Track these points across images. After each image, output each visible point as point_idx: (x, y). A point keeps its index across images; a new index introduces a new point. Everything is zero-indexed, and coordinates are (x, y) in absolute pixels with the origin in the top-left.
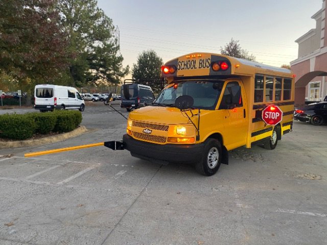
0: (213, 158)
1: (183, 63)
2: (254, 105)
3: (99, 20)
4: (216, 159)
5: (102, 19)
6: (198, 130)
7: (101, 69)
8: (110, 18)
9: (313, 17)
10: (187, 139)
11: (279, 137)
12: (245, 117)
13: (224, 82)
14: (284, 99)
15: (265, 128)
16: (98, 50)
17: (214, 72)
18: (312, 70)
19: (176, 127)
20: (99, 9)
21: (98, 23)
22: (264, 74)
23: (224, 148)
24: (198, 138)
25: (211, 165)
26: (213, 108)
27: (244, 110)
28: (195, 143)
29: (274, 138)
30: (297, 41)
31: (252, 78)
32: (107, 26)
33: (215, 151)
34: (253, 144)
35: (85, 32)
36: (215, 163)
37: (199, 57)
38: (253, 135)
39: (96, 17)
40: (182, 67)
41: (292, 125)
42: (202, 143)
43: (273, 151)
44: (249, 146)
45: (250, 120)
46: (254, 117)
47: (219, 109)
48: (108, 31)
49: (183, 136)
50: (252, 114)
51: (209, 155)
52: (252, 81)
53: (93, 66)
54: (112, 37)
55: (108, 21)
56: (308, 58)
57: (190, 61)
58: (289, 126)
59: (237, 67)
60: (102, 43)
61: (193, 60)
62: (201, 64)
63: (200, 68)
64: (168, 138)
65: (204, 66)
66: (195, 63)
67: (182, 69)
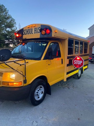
0: (40, 93)
1: (26, 31)
2: (68, 57)
5: (10, 19)
6: (24, 76)
8: (14, 19)
10: (16, 83)
11: (82, 72)
12: (62, 63)
14: (84, 53)
16: (8, 31)
17: (43, 36)
19: (9, 73)
20: (9, 15)
21: (8, 21)
22: (74, 39)
24: (25, 81)
25: (39, 97)
26: (39, 59)
27: (62, 59)
28: (22, 85)
29: (80, 73)
30: (89, 29)
31: (66, 40)
32: (13, 22)
33: (41, 87)
34: (68, 79)
35: (3, 24)
36: (41, 96)
38: (68, 73)
39: (8, 18)
42: (29, 84)
43: (79, 80)
44: (65, 80)
45: (66, 65)
46: (68, 63)
47: (44, 59)
48: (13, 24)
49: (13, 81)
50: (67, 61)
51: (37, 91)
53: (7, 39)
55: (13, 20)
57: (29, 29)
58: (87, 66)
59: (56, 32)
60: (10, 29)
61: (31, 29)
62: (35, 31)
63: (35, 33)
64: (3, 82)
65: (37, 32)
66: (32, 30)
67: (25, 34)
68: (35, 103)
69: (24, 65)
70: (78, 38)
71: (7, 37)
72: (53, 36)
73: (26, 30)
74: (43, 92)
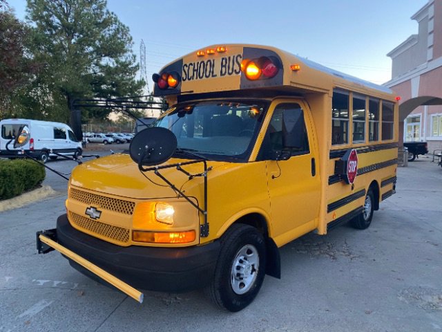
0: (246, 270)
1: (191, 67)
2: (331, 151)
3: (111, 28)
4: (253, 270)
5: (114, 27)
6: (203, 212)
7: (114, 97)
8: (126, 25)
9: (414, 17)
10: (176, 235)
11: (375, 206)
12: (313, 174)
13: (269, 103)
14: (383, 139)
15: (354, 192)
16: (106, 69)
17: (250, 83)
18: (415, 94)
19: (153, 203)
20: (110, 12)
21: (108, 32)
22: (349, 91)
23: (271, 242)
24: (204, 230)
25: (242, 285)
26: (243, 158)
27: (313, 160)
28: (196, 242)
29: (368, 208)
30: (389, 55)
31: (326, 96)
32: (122, 36)
33: (249, 252)
34: (331, 226)
35: (89, 45)
36: (250, 280)
37: (221, 52)
38: (331, 207)
39: (106, 24)
40: (191, 74)
41: (395, 182)
42: (215, 240)
43: (364, 232)
44: (323, 231)
45: (325, 180)
46: (332, 173)
47: (257, 160)
48: (122, 44)
49: (167, 228)
50: (327, 167)
51: (237, 263)
52: (328, 101)
53: (102, 94)
54: (129, 53)
55: (123, 30)
56: (408, 78)
57: (203, 62)
58: (392, 184)
59: (295, 71)
60: (113, 60)
61: (209, 61)
62: (225, 66)
63: (222, 74)
64: (133, 231)
65: (230, 71)
66: (212, 66)
67: (189, 79)
68: (234, 303)
69: (203, 177)
70: (363, 88)
71: (104, 87)
72: (286, 83)
73: (191, 64)
74: (256, 267)
